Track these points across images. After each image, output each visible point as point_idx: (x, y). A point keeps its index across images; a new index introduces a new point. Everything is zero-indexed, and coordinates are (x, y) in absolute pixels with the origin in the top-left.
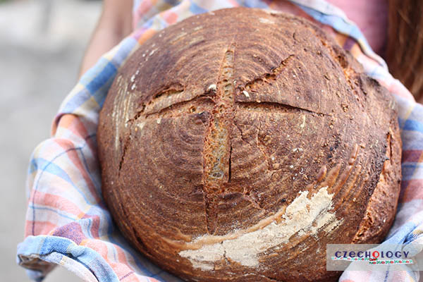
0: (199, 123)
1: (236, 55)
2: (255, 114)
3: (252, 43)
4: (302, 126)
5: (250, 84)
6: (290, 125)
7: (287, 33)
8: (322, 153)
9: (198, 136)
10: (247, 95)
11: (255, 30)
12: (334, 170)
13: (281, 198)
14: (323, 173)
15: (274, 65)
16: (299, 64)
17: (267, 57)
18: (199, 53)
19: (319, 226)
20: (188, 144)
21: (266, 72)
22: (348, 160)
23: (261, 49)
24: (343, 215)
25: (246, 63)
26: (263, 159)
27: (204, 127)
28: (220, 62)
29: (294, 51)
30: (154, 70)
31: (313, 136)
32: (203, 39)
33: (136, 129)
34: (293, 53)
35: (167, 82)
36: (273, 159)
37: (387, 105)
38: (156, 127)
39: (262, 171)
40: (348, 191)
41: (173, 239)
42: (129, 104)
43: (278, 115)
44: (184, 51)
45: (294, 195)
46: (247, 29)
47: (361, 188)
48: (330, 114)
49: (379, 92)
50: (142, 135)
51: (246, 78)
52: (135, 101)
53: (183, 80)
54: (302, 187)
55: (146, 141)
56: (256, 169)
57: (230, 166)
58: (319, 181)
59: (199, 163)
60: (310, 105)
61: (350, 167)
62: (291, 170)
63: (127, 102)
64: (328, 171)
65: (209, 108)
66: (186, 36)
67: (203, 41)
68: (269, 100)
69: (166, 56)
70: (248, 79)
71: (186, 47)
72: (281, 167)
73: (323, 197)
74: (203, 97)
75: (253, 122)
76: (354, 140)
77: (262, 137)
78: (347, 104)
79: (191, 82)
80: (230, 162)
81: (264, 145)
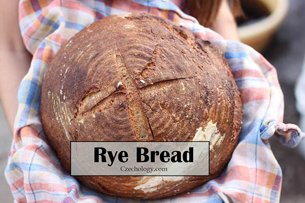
0: (122, 110)
1: (123, 57)
2: (153, 92)
3: (130, 45)
4: (184, 89)
5: (141, 74)
6: (176, 92)
7: (147, 31)
8: (201, 101)
9: (125, 118)
10: (144, 82)
11: (126, 35)
12: (212, 109)
13: (187, 136)
14: (206, 114)
15: (150, 56)
16: (164, 50)
17: (144, 52)
18: (99, 63)
19: (213, 144)
20: (121, 125)
21: (148, 63)
22: (217, 100)
23: (137, 48)
24: (224, 132)
25: (133, 61)
26: (169, 118)
27: (126, 111)
28: (116, 65)
29: (156, 42)
30: (74, 83)
31: (192, 93)
32: (96, 52)
33: (79, 125)
34: (157, 43)
35: (87, 89)
36: (174, 115)
37: (218, 53)
38: (94, 120)
39: (171, 125)
40: (223, 118)
41: (128, 182)
42: (66, 110)
43: (167, 88)
44: (88, 64)
45: (194, 132)
46: (121, 36)
47: (229, 113)
48: (196, 75)
49: (211, 47)
50: (85, 127)
51: (138, 71)
52: (70, 107)
53: (97, 84)
54: (197, 126)
55: (90, 131)
56: (167, 125)
57: (151, 129)
58: (206, 119)
59: (132, 135)
60: (182, 74)
61: (219, 103)
62: (187, 119)
63: (65, 108)
64: (208, 111)
65: (122, 98)
66: (83, 53)
67: (98, 54)
68: (158, 81)
69: (78, 71)
70: (139, 71)
71: (88, 61)
72: (181, 118)
73: (211, 126)
74: (116, 92)
75: (154, 97)
76: (215, 86)
77: (163, 105)
78: (202, 65)
79: (103, 84)
80: (150, 127)
81: (165, 109)
